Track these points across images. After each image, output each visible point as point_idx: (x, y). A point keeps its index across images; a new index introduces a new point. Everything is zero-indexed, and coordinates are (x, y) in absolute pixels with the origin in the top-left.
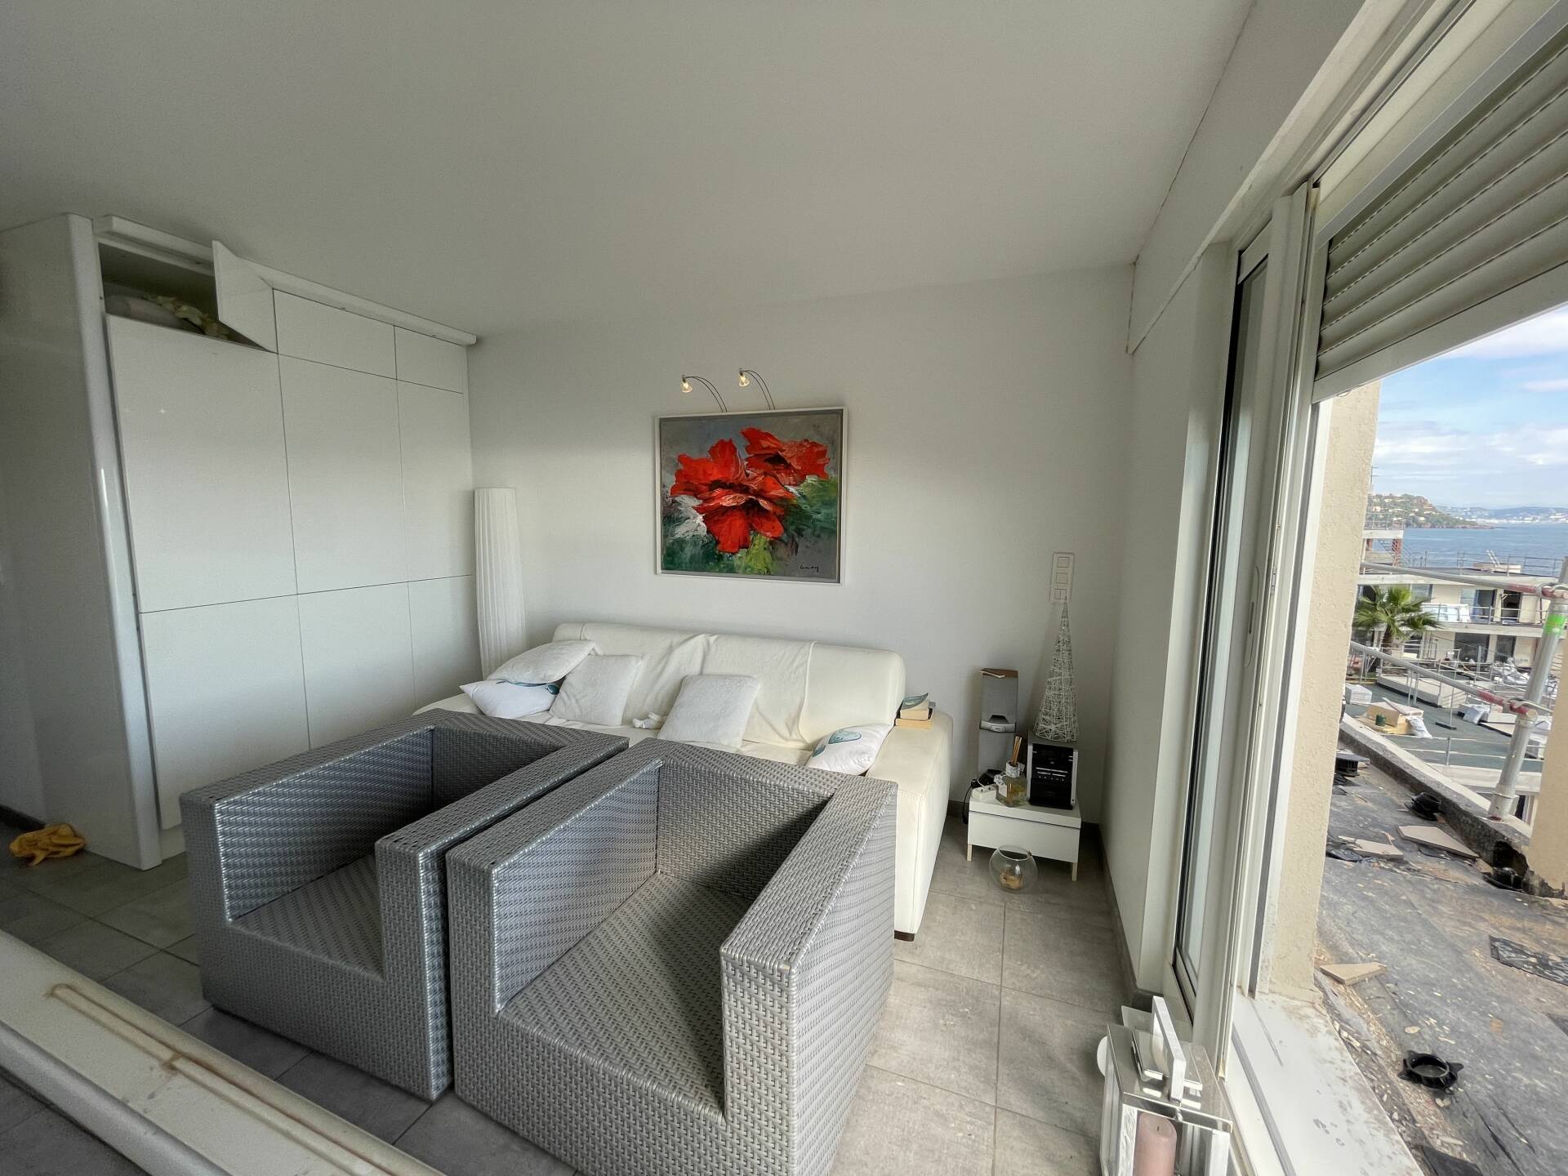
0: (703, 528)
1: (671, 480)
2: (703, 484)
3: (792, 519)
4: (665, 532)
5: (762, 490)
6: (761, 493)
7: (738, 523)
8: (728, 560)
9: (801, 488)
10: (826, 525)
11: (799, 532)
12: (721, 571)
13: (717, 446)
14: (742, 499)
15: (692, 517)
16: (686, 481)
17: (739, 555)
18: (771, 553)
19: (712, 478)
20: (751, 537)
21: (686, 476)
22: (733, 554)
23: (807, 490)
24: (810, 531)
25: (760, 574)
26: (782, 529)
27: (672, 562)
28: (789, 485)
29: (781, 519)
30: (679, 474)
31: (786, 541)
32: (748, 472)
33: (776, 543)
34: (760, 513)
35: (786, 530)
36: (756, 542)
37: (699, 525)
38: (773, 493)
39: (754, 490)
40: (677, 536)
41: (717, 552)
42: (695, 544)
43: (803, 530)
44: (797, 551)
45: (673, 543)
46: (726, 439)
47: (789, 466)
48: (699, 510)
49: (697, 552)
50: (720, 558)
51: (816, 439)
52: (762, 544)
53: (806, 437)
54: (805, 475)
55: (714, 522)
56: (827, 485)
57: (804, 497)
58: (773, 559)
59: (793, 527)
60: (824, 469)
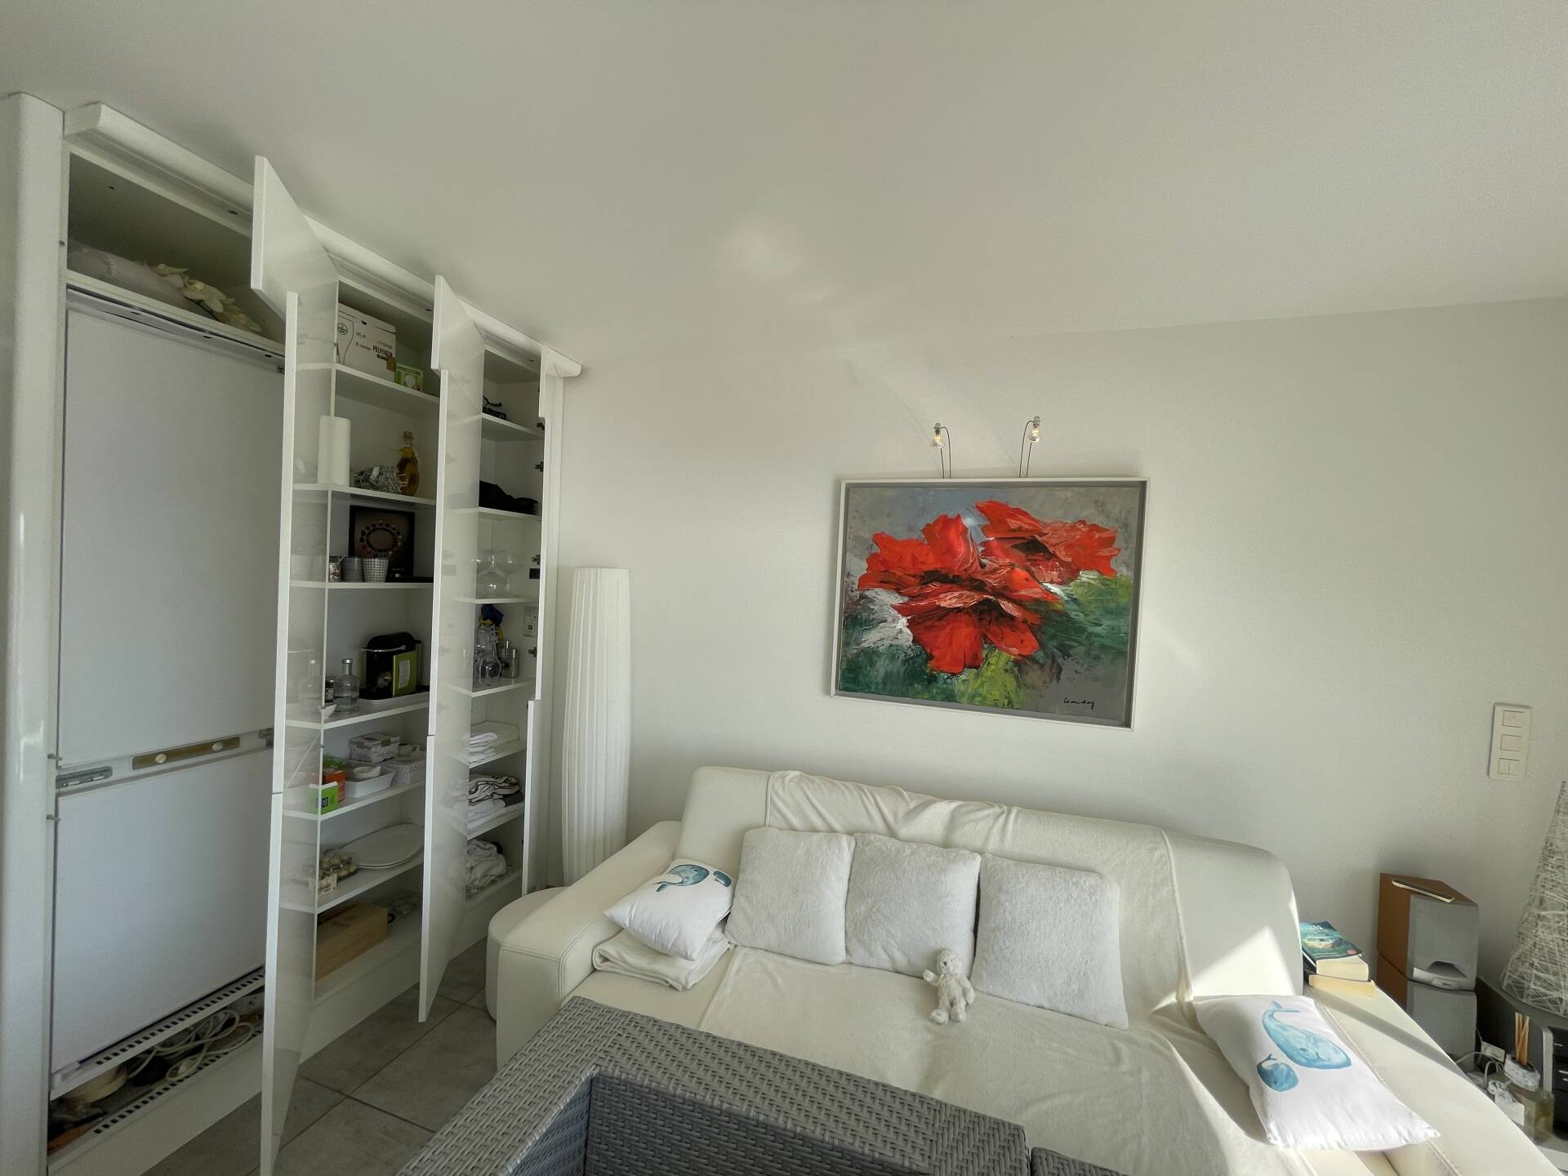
0: (907, 637)
1: (860, 567)
2: (910, 575)
3: (1053, 632)
4: (847, 637)
5: (1005, 588)
6: (1005, 592)
7: (964, 634)
8: (945, 682)
9: (1072, 587)
10: (1108, 642)
11: (1066, 652)
12: (933, 698)
13: (936, 522)
14: (973, 599)
15: (890, 619)
16: (883, 569)
17: (963, 677)
18: (1017, 678)
19: (925, 568)
20: (984, 653)
21: (884, 562)
22: (954, 674)
23: (1080, 591)
24: (1082, 649)
25: (996, 705)
26: (1036, 644)
27: (855, 680)
28: (1052, 582)
29: (1034, 629)
30: (872, 560)
31: (1041, 661)
32: (984, 561)
33: (1025, 664)
34: (1002, 619)
35: (1042, 646)
36: (993, 660)
37: (901, 631)
38: (1023, 593)
39: (993, 588)
40: (865, 645)
41: (928, 671)
42: (893, 658)
43: (1072, 647)
44: (1058, 678)
45: (858, 655)
46: (952, 515)
47: (1053, 556)
48: (902, 610)
49: (894, 670)
50: (932, 679)
51: (1099, 520)
52: (1001, 664)
53: (1083, 516)
54: (1079, 570)
55: (926, 628)
56: (1113, 586)
57: (1074, 600)
58: (1019, 686)
59: (1055, 643)
60: (1109, 563)
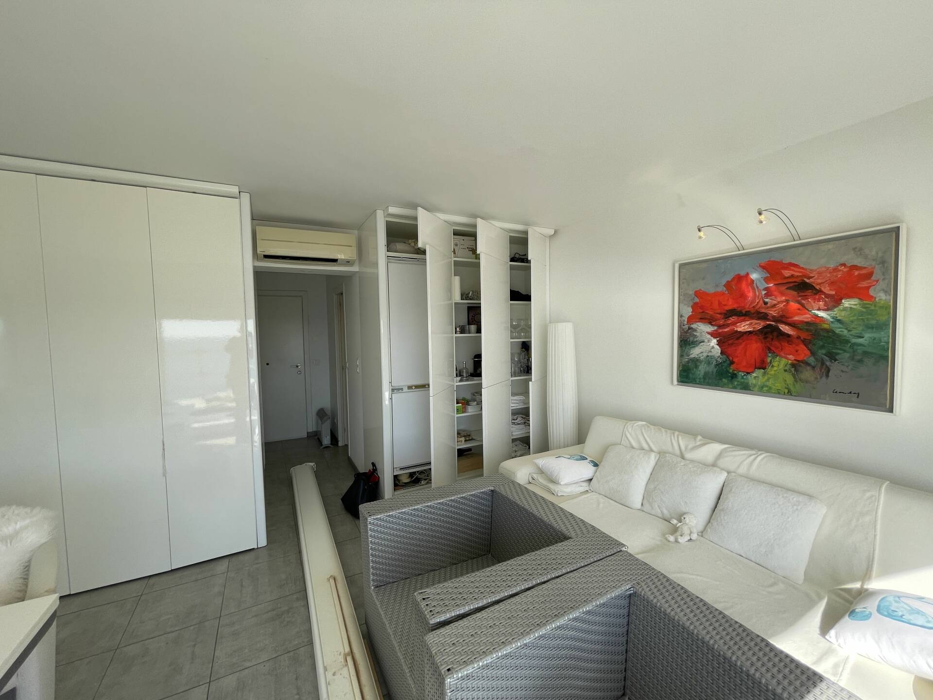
0: (717, 350)
1: (688, 311)
2: (717, 313)
3: (821, 343)
4: (682, 352)
5: (782, 316)
6: (783, 319)
7: (755, 347)
8: (742, 378)
9: (836, 312)
10: (870, 350)
11: (832, 357)
12: (735, 388)
13: (733, 279)
14: (759, 325)
15: (706, 341)
16: (701, 311)
17: (754, 375)
18: (794, 375)
19: (727, 308)
20: (769, 359)
21: (702, 307)
22: (748, 373)
23: (843, 314)
24: (847, 355)
25: (779, 393)
26: (808, 352)
27: (687, 377)
28: (819, 309)
29: (805, 342)
30: (695, 306)
31: (813, 364)
32: (766, 300)
33: (800, 366)
34: (781, 337)
35: (813, 354)
36: (775, 364)
37: (713, 347)
38: (796, 318)
39: (773, 317)
40: (692, 356)
41: (731, 371)
42: (709, 363)
43: (837, 354)
44: (827, 376)
45: (688, 362)
46: (743, 273)
47: (820, 291)
48: (713, 335)
49: (710, 371)
50: (734, 376)
51: (858, 262)
52: (781, 366)
53: (842, 261)
54: (841, 299)
55: (729, 345)
56: (873, 308)
57: (839, 321)
58: (796, 381)
59: (824, 351)
60: (868, 292)
